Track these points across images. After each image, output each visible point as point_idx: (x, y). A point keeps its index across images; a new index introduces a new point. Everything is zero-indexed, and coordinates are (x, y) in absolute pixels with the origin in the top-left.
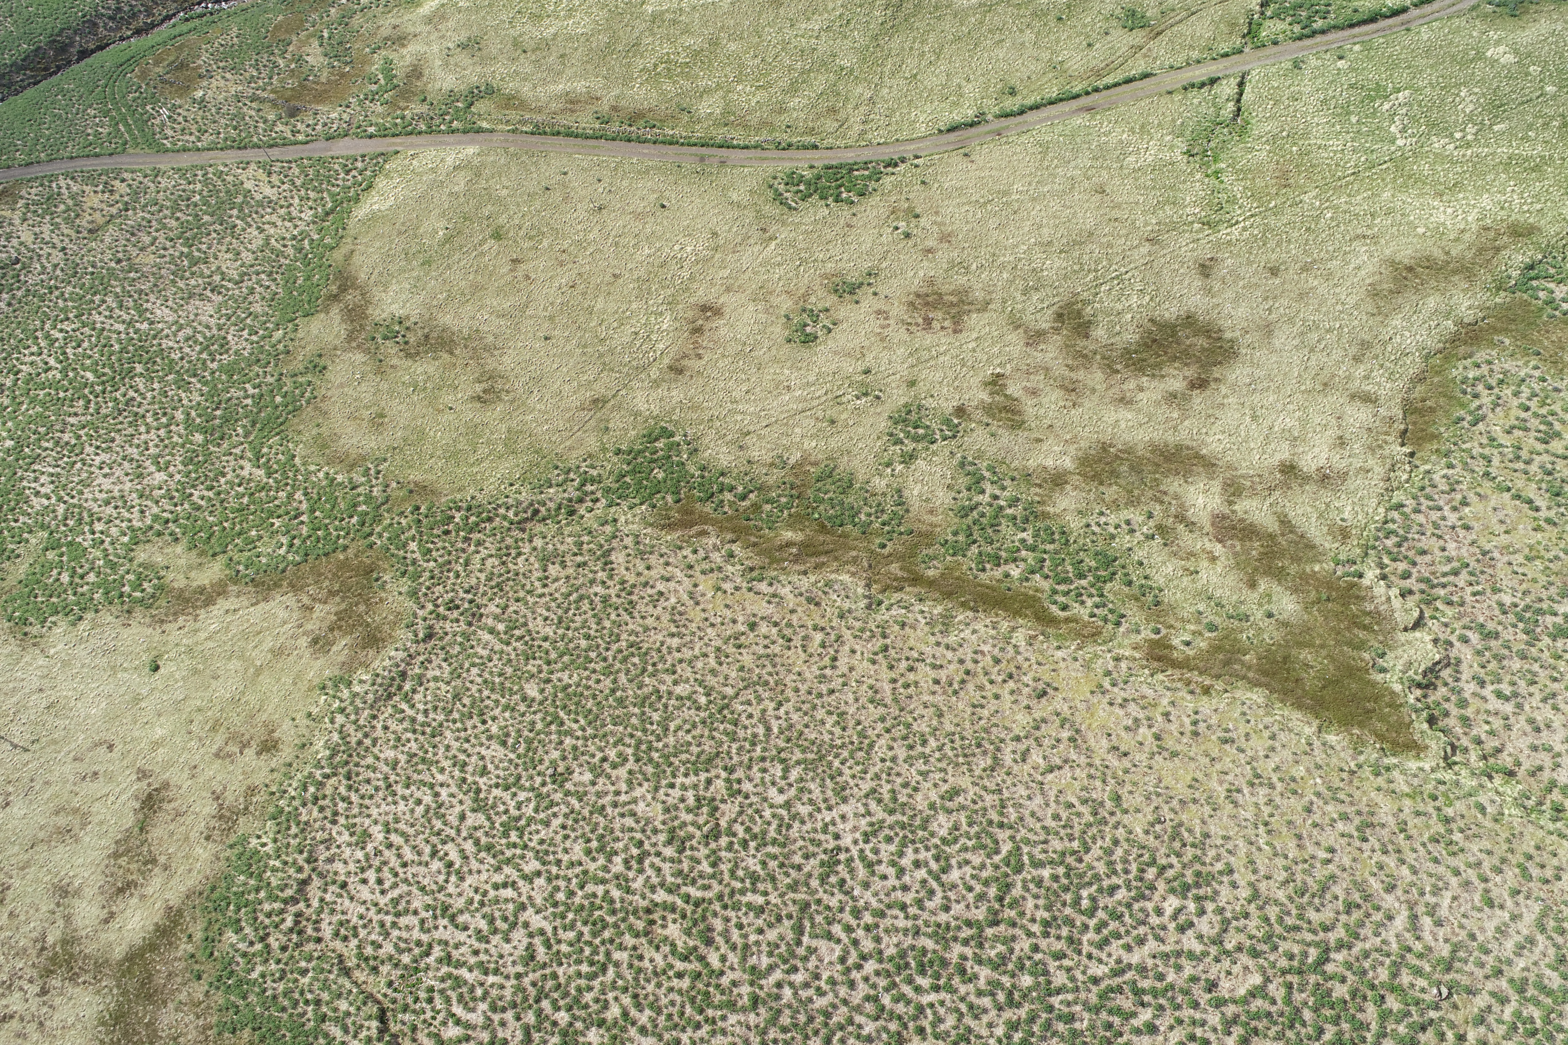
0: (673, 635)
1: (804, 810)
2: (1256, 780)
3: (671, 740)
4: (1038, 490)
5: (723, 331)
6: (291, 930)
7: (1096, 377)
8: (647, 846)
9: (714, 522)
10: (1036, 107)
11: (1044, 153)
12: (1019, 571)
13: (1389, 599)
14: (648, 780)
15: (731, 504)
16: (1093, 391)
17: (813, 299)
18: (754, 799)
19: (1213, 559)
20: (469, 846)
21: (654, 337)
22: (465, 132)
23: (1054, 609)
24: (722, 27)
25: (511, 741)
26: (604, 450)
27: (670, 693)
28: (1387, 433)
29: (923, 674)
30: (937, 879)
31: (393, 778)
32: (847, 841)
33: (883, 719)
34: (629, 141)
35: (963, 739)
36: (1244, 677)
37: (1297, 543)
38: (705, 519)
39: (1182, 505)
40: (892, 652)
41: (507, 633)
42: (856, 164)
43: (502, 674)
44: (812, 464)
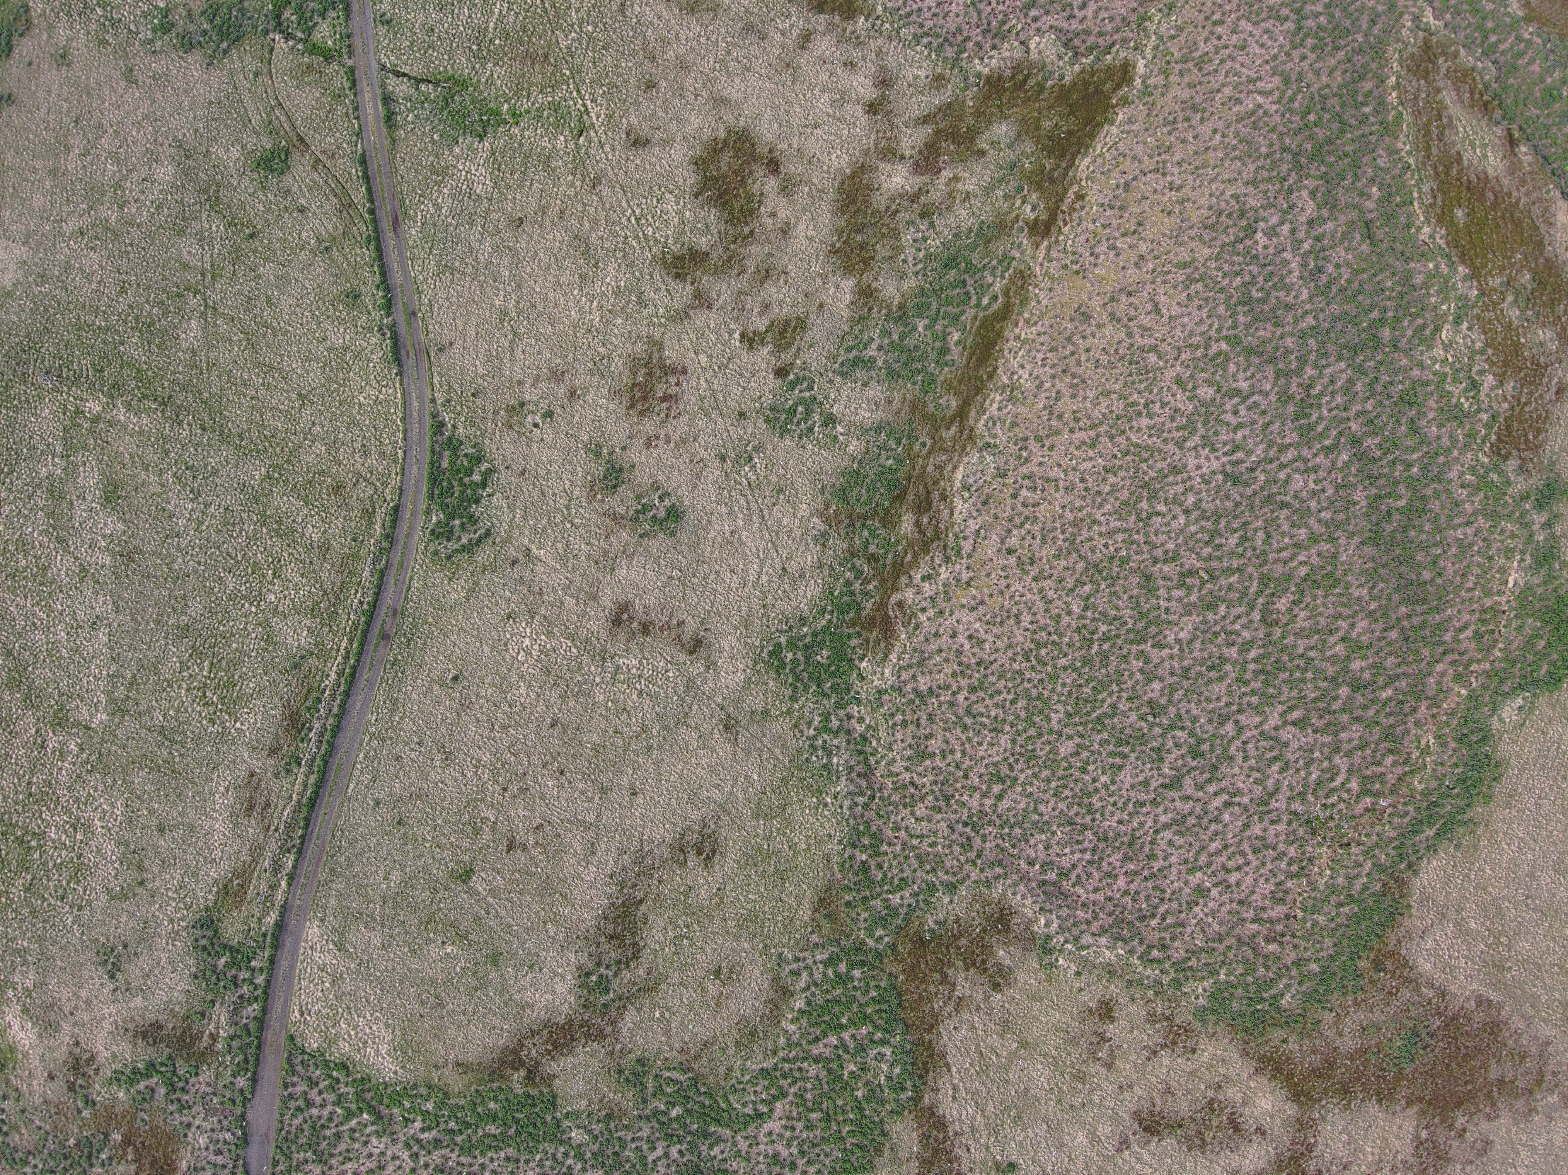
0: (1018, 622)
1: (1191, 499)
2: (1160, 170)
3: (1126, 611)
4: (875, 309)
5: (650, 600)
6: (1281, 943)
7: (755, 252)
8: (1218, 628)
9: (887, 597)
10: (384, 274)
11: (452, 270)
12: (954, 332)
13: (1003, 59)
14: (1161, 632)
15: (866, 581)
16: (770, 255)
17: (622, 510)
18: (1180, 541)
19: (956, 179)
20: (1211, 788)
21: (646, 673)
22: (276, 945)
23: (995, 307)
25: (1118, 760)
26: (789, 712)
27: (1081, 617)
28: (844, 30)
29: (1064, 406)
30: (1247, 397)
31: (1146, 873)
32: (1215, 465)
33: (1112, 438)
34: (339, 726)
35: (1131, 375)
36: (1066, 170)
37: (945, 115)
38: (882, 605)
39: (901, 196)
40: (1041, 432)
41: (1003, 782)
42: (432, 463)
43: (1048, 781)
44: (827, 506)
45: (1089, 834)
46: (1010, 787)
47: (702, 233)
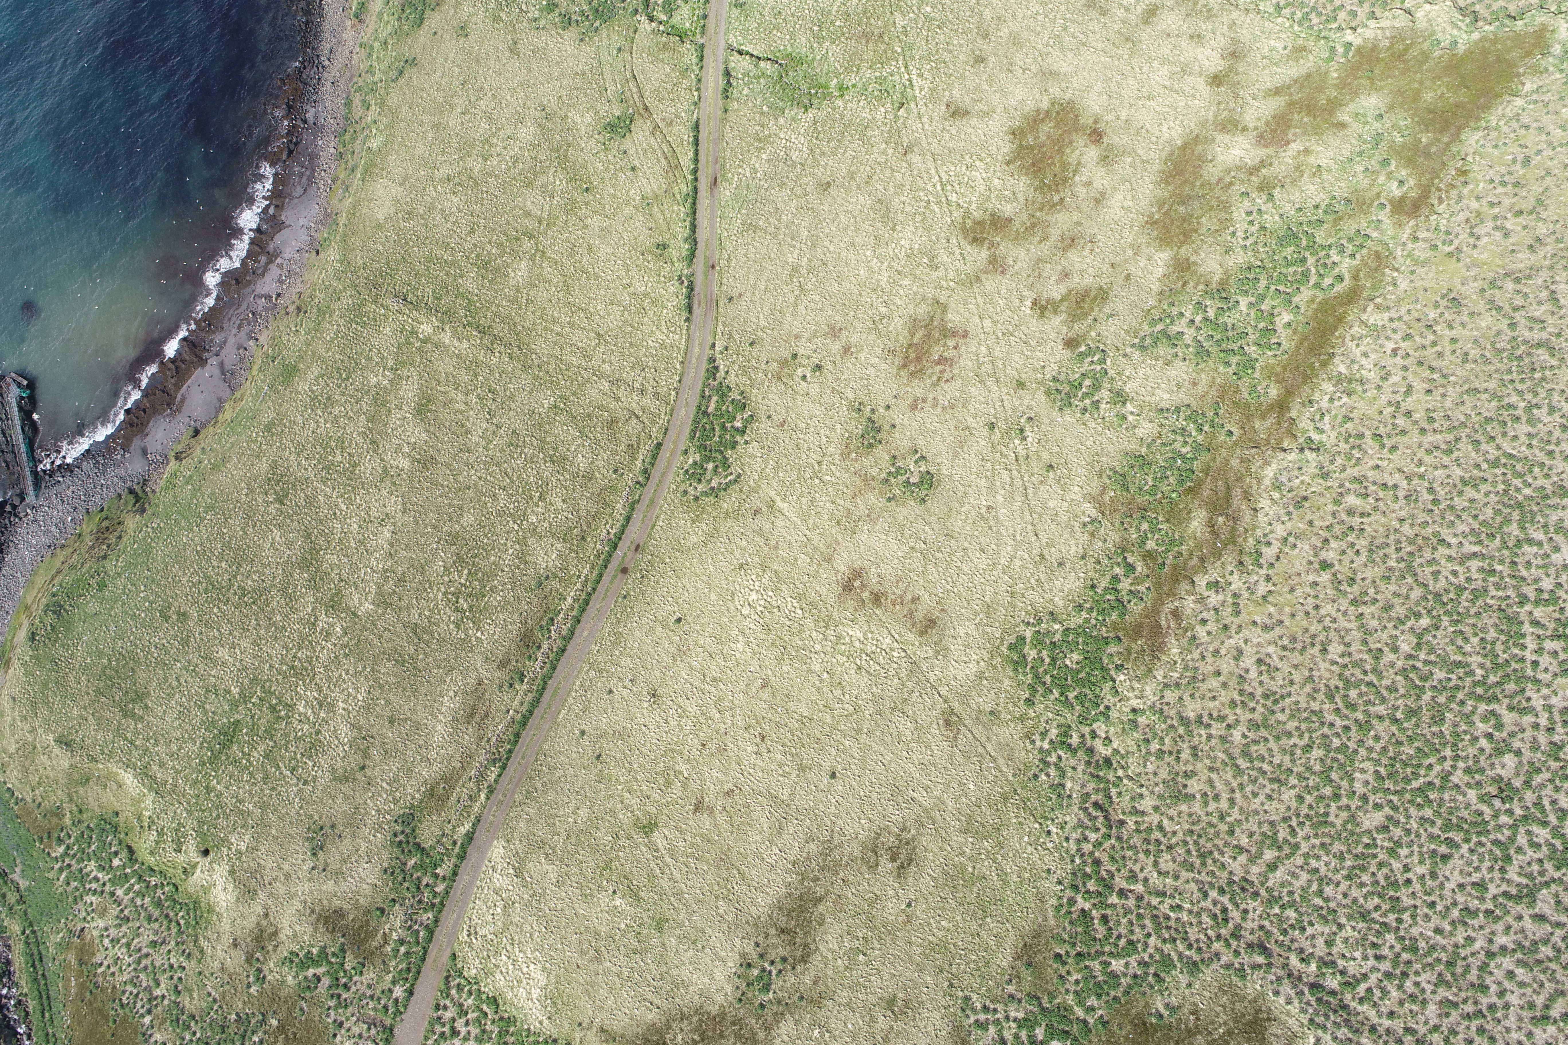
0: (1324, 651)
3: (1475, 659)
4: (1191, 285)
5: (887, 570)
7: (1062, 219)
9: (1159, 601)
10: (694, 227)
11: (756, 229)
12: (1284, 313)
13: (1380, 28)
15: (1137, 581)
16: (1079, 223)
17: (874, 471)
19: (1307, 151)
21: (869, 648)
22: (462, 857)
23: (1339, 288)
24: (435, 527)
26: (1022, 719)
27: (1409, 657)
29: (1418, 403)
34: (564, 651)
36: (1447, 145)
37: (1302, 86)
38: (1153, 612)
39: (1239, 168)
40: (1382, 431)
41: (1280, 848)
42: (699, 407)
43: (1341, 857)
44: (1103, 493)
45: (1390, 938)
46: (1288, 857)
47: (1008, 201)
